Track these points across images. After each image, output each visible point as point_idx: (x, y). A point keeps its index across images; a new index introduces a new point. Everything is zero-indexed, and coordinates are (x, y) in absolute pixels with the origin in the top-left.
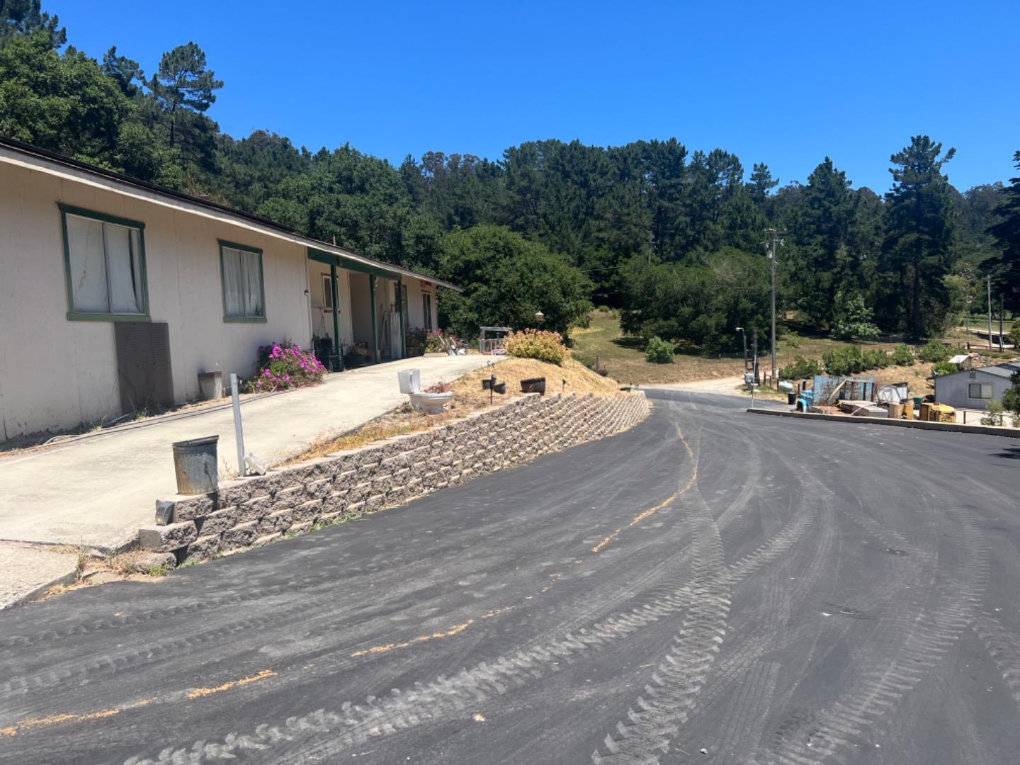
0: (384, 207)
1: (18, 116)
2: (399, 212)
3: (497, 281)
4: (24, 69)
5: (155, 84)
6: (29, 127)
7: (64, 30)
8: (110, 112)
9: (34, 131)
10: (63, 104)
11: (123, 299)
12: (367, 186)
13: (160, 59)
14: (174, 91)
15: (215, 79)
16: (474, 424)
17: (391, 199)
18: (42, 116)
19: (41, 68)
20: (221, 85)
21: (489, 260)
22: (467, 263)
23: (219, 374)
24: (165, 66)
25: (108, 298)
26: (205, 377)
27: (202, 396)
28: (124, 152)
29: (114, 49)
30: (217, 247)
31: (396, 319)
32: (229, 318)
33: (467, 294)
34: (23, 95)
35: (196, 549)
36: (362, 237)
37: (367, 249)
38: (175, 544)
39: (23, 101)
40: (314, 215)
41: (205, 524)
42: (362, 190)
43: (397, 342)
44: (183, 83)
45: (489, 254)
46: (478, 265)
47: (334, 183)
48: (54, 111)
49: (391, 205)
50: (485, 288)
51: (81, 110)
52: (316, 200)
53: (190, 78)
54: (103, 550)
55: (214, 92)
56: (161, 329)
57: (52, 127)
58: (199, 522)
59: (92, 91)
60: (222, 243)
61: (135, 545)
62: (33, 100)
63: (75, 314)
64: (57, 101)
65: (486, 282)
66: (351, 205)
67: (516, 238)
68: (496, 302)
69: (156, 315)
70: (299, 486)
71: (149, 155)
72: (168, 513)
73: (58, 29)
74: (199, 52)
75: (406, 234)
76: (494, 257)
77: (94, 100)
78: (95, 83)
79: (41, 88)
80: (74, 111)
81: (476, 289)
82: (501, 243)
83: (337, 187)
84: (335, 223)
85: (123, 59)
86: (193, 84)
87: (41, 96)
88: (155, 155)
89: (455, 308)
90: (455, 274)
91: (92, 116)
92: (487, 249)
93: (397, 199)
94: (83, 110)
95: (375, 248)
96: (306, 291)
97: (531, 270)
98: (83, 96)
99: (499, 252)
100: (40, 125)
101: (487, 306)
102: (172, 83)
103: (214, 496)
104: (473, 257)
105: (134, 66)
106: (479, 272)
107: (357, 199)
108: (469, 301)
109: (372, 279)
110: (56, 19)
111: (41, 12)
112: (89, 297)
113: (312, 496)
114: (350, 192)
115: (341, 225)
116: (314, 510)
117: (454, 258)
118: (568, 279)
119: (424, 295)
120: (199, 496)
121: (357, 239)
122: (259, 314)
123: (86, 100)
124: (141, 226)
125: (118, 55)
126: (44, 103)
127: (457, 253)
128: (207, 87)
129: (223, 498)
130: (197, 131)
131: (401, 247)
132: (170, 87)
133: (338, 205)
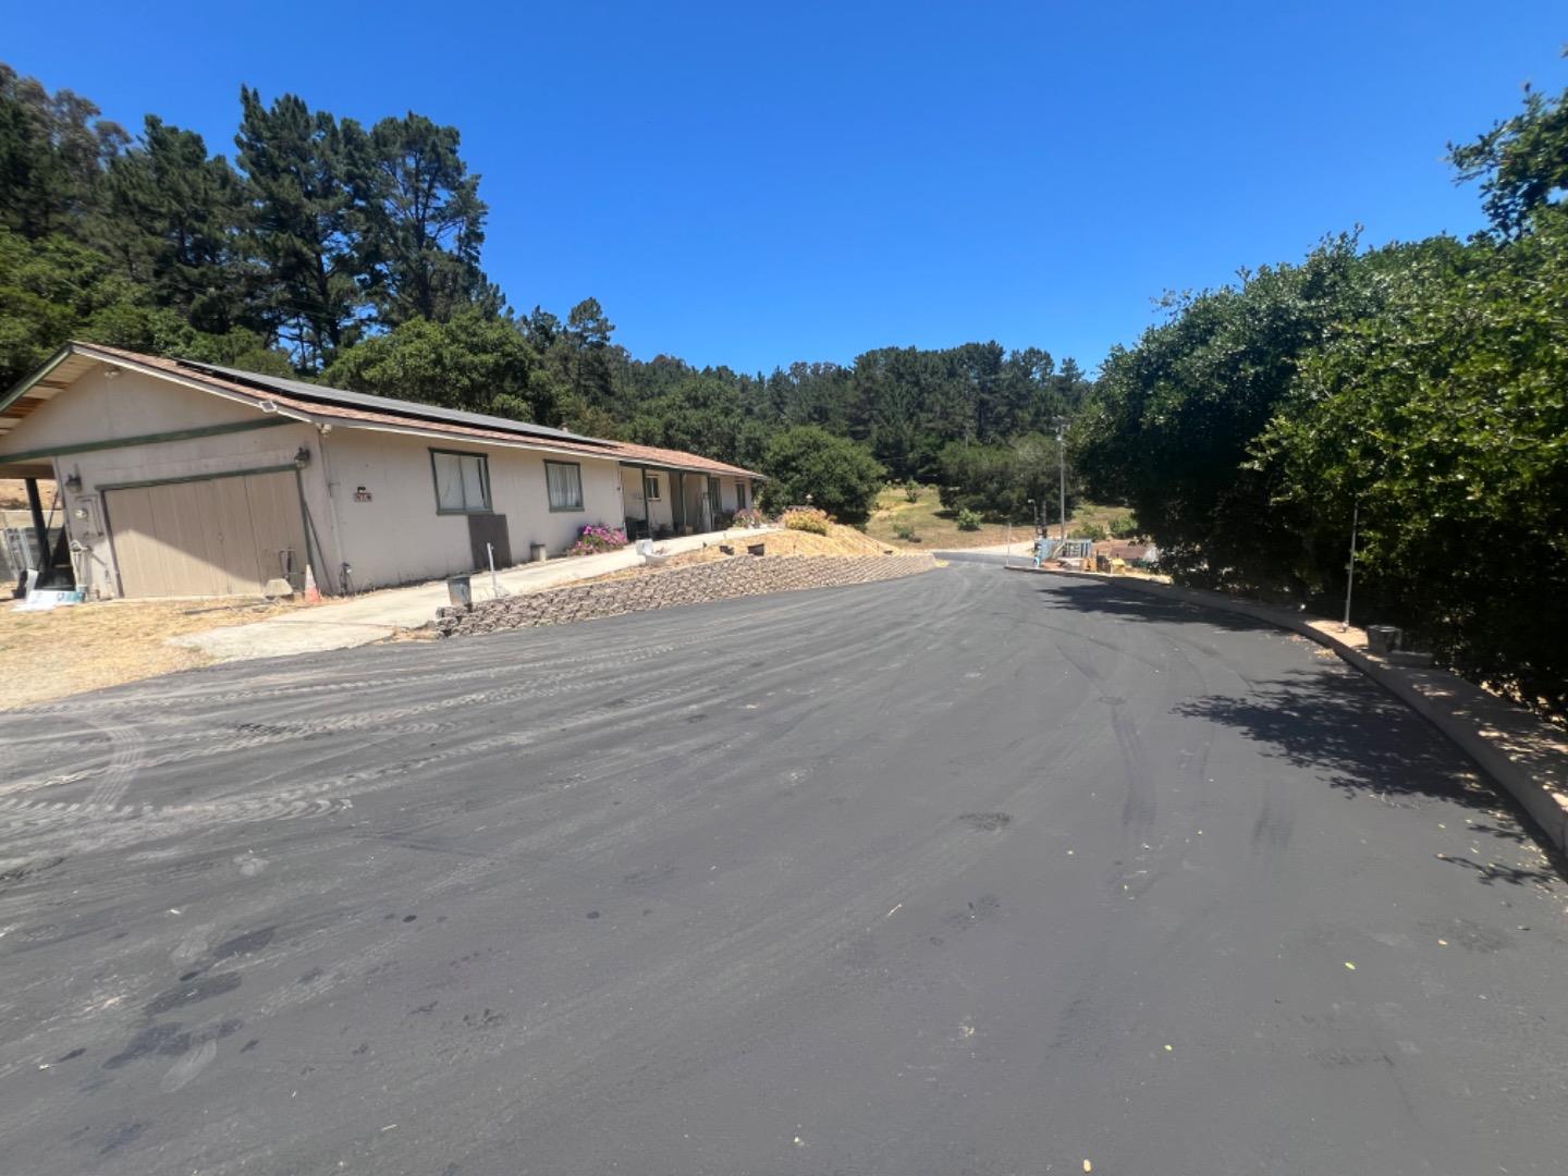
0: (721, 418)
1: (460, 370)
2: (732, 422)
3: (807, 470)
4: (463, 337)
5: (565, 331)
6: (468, 377)
7: (504, 296)
8: (522, 362)
9: (472, 380)
10: (489, 359)
11: (475, 501)
12: (709, 403)
13: (569, 313)
14: (580, 336)
15: (609, 323)
16: (678, 573)
17: (727, 412)
18: (475, 368)
19: (474, 335)
20: (613, 328)
21: (802, 454)
22: (786, 457)
23: (543, 546)
24: (573, 318)
25: (464, 501)
26: (534, 547)
27: (533, 559)
28: (533, 390)
29: (538, 308)
30: (543, 464)
31: (706, 505)
32: (553, 509)
33: (785, 481)
34: (462, 355)
35: (456, 631)
36: (703, 442)
37: (707, 451)
38: (443, 627)
39: (462, 360)
40: (669, 426)
41: (464, 619)
42: (705, 405)
43: (708, 520)
44: (586, 329)
45: (801, 450)
46: (794, 459)
47: (683, 401)
48: (483, 364)
49: (726, 416)
50: (798, 476)
51: (501, 361)
52: (670, 415)
53: (591, 325)
54: (407, 628)
55: (608, 334)
56: (502, 518)
57: (482, 376)
58: (459, 618)
59: (508, 348)
60: (547, 462)
61: (426, 627)
62: (470, 357)
63: (441, 511)
64: (484, 357)
65: (799, 472)
66: (695, 417)
67: (825, 437)
68: (806, 486)
69: (497, 510)
70: (526, 604)
71: (549, 391)
72: (442, 613)
73: (500, 294)
74: (597, 304)
75: (739, 437)
76: (805, 452)
77: (510, 355)
78: (511, 342)
79: (474, 349)
80: (497, 364)
81: (792, 477)
82: (812, 441)
83: (686, 404)
84: (683, 432)
85: (545, 314)
86: (593, 330)
87: (475, 354)
88: (553, 392)
89: (776, 492)
90: (776, 467)
91: (509, 365)
92: (799, 446)
93: (732, 411)
94: (502, 362)
95: (714, 449)
96: (619, 489)
97: (834, 461)
98: (503, 352)
99: (809, 448)
100: (475, 376)
101: (800, 489)
102: (579, 330)
103: (469, 606)
104: (789, 452)
105: (553, 318)
106: (794, 464)
107: (700, 413)
108: (787, 486)
109: (681, 476)
110: (498, 287)
111: (488, 283)
112: (451, 501)
113: (535, 609)
114: (696, 407)
115: (687, 433)
116: (534, 617)
117: (776, 454)
118: (864, 466)
119: (738, 486)
120: (460, 605)
121: (700, 443)
122: (579, 506)
123: (505, 355)
124: (485, 456)
125: (541, 311)
126: (476, 360)
127: (777, 450)
128: (603, 328)
129: (474, 607)
130: (596, 365)
131: (734, 448)
132: (577, 333)
133: (685, 419)
